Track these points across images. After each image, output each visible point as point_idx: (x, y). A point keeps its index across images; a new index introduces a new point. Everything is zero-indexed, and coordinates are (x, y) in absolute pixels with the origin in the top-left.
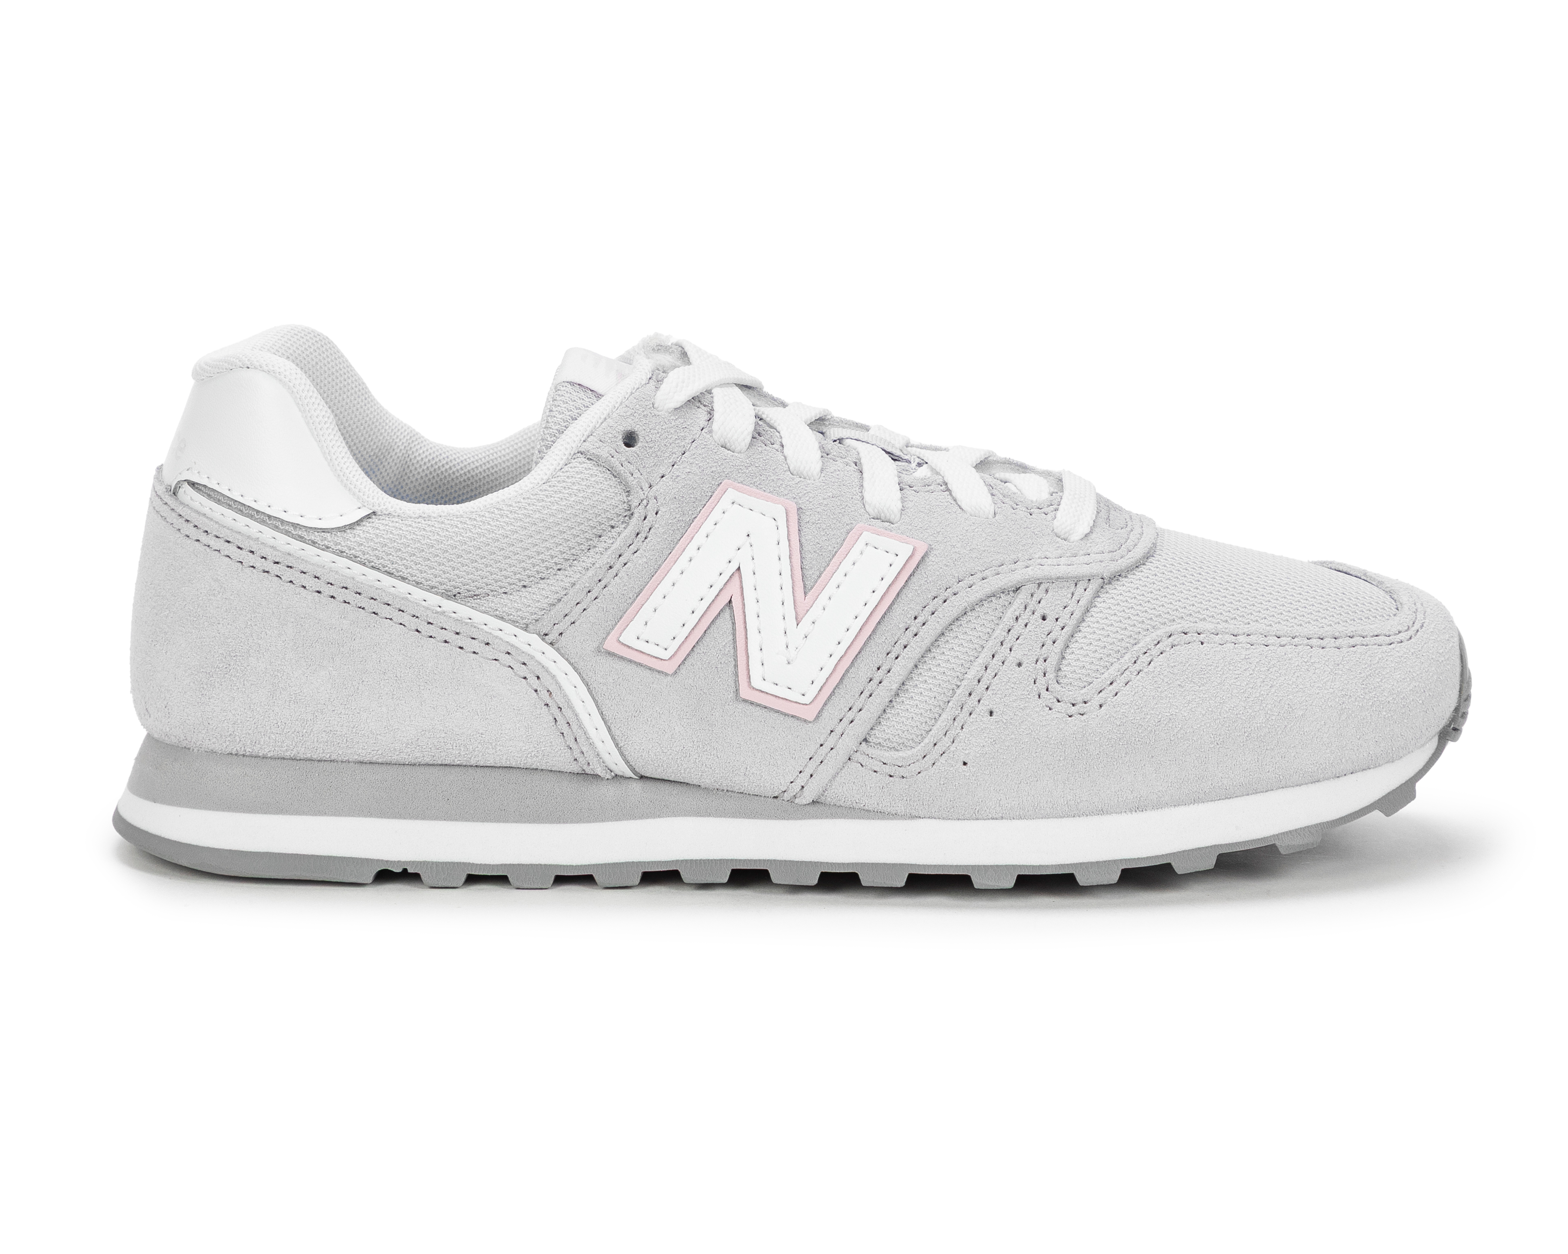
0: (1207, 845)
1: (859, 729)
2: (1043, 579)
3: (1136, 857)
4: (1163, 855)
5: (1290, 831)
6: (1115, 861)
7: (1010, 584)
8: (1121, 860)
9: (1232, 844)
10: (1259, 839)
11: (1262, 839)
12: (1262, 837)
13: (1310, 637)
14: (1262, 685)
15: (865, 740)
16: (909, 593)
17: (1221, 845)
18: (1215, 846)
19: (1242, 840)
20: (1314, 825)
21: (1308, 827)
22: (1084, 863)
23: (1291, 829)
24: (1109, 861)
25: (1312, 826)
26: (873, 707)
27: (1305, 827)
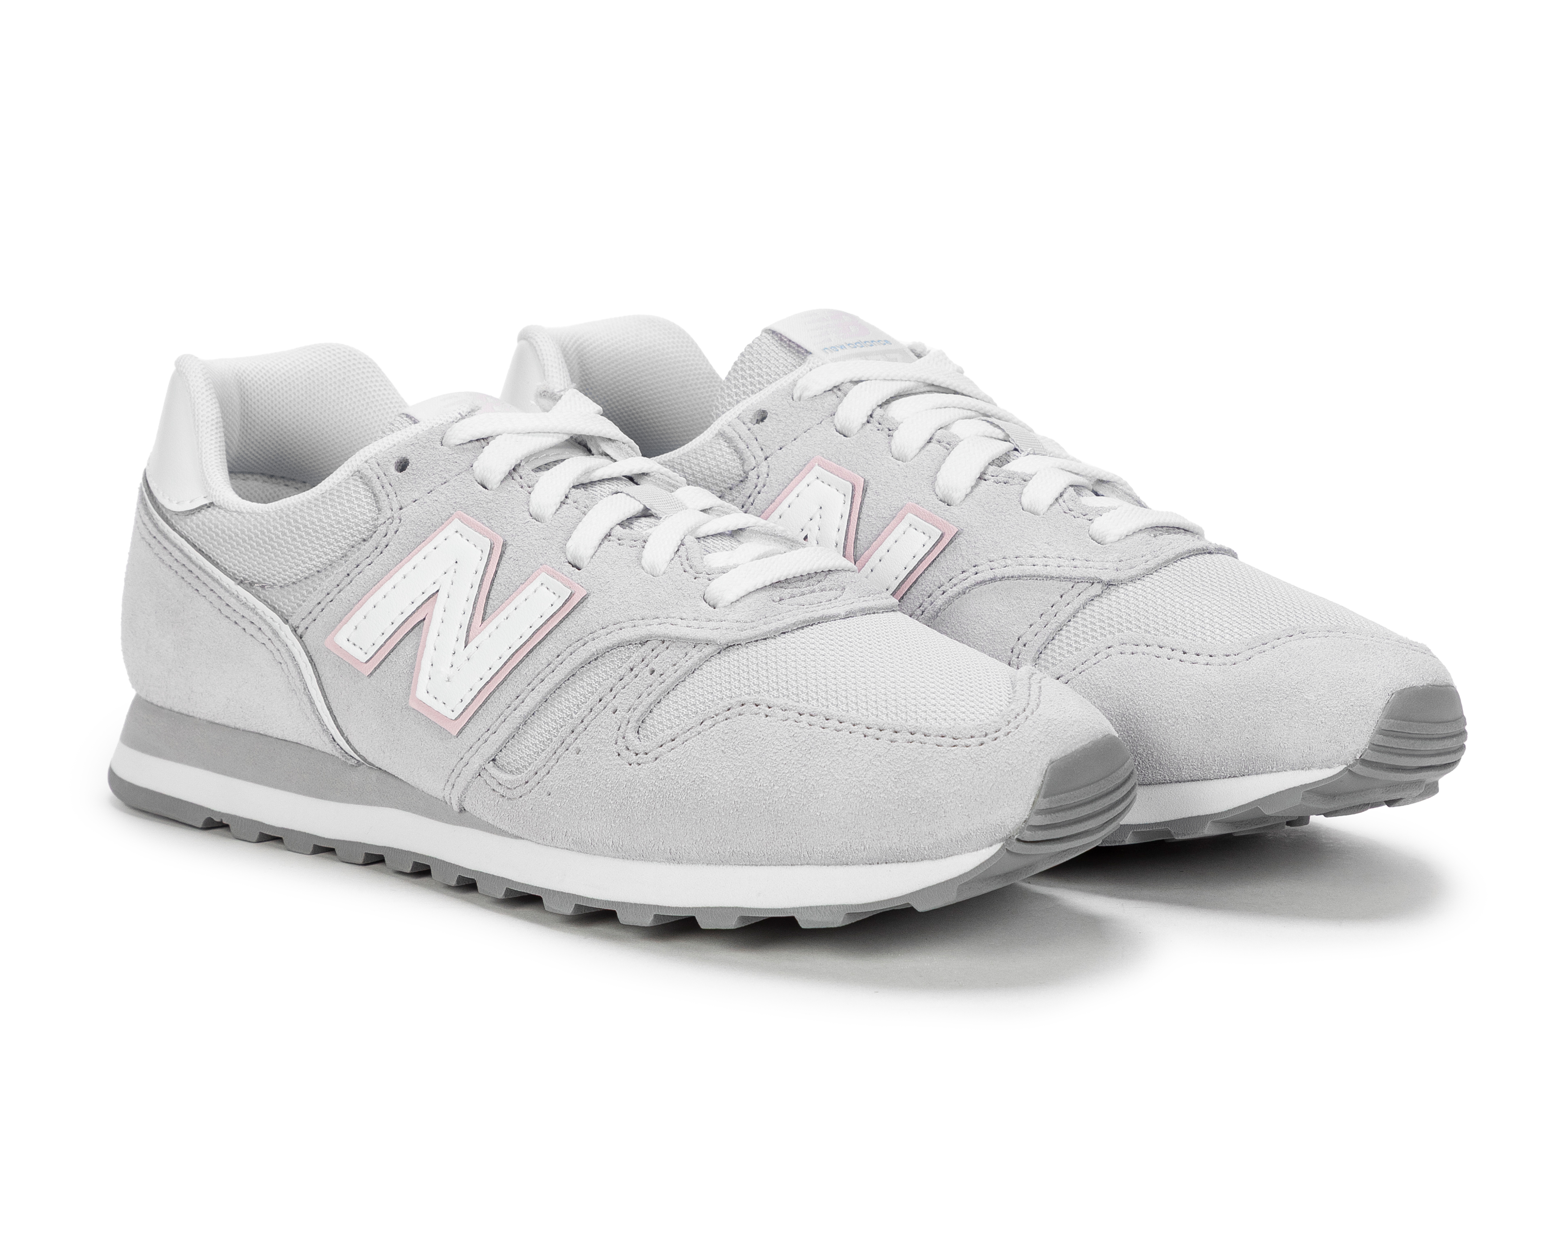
0: (729, 906)
1: (488, 750)
2: (665, 637)
3: (667, 906)
4: (690, 908)
5: (811, 907)
6: (649, 906)
7: (635, 637)
8: (655, 906)
9: (753, 909)
10: (779, 909)
11: (782, 909)
12: (783, 907)
13: (870, 726)
14: (795, 763)
15: (494, 760)
16: (558, 634)
17: (742, 908)
18: (736, 908)
19: (763, 907)
20: (837, 906)
21: (830, 906)
22: (625, 903)
23: (812, 905)
24: (645, 905)
25: (834, 906)
26: (504, 732)
27: (827, 906)
